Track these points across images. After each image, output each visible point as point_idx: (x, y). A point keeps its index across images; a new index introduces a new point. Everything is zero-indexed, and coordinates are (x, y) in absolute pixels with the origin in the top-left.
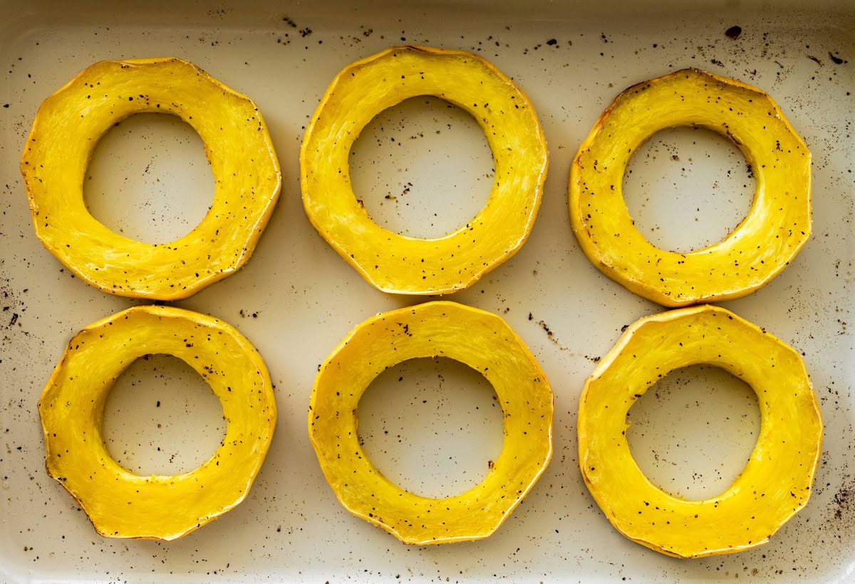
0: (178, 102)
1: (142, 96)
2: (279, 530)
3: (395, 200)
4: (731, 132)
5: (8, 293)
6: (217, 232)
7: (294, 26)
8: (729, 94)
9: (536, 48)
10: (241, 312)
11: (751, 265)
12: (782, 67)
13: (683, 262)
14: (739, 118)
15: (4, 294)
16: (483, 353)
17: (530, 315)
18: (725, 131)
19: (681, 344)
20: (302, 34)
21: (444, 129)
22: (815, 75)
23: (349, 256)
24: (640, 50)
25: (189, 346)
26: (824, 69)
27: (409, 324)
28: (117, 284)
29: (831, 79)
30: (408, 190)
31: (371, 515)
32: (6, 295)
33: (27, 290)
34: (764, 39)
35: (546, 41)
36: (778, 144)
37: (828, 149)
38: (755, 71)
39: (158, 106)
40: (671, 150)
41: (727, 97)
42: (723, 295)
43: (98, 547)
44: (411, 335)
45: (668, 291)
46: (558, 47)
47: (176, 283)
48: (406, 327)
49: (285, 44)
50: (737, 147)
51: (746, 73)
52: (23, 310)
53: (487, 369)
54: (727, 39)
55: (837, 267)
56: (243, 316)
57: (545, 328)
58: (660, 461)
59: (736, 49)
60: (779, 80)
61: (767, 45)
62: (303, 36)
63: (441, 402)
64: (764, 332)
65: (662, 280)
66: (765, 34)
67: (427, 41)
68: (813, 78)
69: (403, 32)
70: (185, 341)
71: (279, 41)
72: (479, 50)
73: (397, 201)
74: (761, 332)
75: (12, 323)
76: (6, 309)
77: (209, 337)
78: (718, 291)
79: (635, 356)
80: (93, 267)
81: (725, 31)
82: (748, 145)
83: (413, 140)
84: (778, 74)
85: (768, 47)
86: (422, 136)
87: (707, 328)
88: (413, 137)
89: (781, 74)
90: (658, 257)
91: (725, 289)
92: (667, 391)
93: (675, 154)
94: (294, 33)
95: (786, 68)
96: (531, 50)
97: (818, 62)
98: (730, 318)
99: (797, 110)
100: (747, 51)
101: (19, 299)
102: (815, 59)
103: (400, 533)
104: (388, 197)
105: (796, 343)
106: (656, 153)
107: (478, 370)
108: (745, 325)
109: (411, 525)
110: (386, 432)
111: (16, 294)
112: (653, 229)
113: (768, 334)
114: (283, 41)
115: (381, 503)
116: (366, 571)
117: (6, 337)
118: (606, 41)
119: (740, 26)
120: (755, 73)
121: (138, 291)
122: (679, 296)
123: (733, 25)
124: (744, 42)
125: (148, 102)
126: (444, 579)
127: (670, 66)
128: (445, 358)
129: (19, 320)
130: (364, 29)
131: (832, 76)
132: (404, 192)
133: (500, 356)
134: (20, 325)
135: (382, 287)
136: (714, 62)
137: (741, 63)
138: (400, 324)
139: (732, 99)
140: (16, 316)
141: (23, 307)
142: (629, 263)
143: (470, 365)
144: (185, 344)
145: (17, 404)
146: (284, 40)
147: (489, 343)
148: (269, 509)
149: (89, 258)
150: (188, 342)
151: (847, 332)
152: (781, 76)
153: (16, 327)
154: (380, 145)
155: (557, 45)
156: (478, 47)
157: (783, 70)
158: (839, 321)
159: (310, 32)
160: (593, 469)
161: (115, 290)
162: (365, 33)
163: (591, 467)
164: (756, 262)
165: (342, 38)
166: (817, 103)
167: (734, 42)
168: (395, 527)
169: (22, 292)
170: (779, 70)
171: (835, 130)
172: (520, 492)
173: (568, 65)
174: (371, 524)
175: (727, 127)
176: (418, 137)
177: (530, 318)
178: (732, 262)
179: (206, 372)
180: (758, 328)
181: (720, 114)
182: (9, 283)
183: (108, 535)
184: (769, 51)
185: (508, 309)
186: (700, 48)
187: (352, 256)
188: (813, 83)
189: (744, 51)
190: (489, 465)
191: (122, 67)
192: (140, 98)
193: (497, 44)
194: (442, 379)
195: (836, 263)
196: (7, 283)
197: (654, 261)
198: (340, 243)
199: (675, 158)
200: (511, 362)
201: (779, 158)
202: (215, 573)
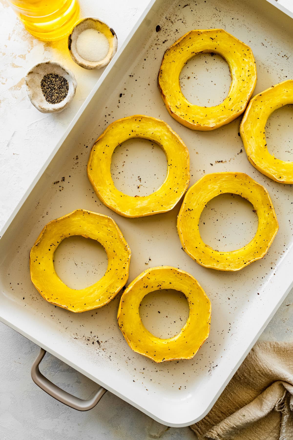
0: (61, 235)
1: (51, 246)
2: (229, 299)
3: (141, 185)
4: (196, 52)
5: (88, 339)
6: (114, 251)
7: (58, 182)
8: (183, 44)
9: (119, 102)
10: (146, 264)
11: (247, 76)
12: (181, 19)
13: (230, 99)
14: (193, 46)
15: (88, 341)
16: (215, 188)
17: (211, 164)
18: (194, 54)
19: (258, 118)
20: (63, 181)
21: (127, 153)
22: (191, 9)
23: (152, 212)
24: (143, 66)
25: (147, 287)
26: (191, 5)
27: (188, 208)
28: (109, 297)
29: (196, 5)
30: (140, 179)
31: (245, 263)
32: (89, 340)
33: (91, 332)
34: (167, 19)
35: (119, 97)
36: (212, 38)
37: (220, 22)
38: (176, 30)
39: (58, 242)
40: (185, 77)
41: (184, 45)
42: (251, 92)
43: (195, 364)
44: (192, 210)
45: (237, 111)
46: (124, 94)
47: (122, 277)
48: (189, 209)
49: (63, 189)
50: (203, 53)
51: (175, 34)
52: (98, 338)
53: (221, 191)
54: (159, 32)
55: (263, 45)
56: (147, 264)
57: (219, 162)
58: (291, 151)
59: (164, 31)
60: (185, 23)
61: (170, 20)
62: (64, 181)
63: (221, 214)
64: (273, 87)
65: (232, 110)
66: (166, 18)
67: (93, 139)
68: (192, 11)
69: (85, 145)
70: (144, 287)
71: (60, 191)
72: (107, 123)
73: (142, 185)
74: (273, 88)
75: (100, 344)
76: (93, 343)
77: (148, 278)
78: (249, 93)
79: (251, 137)
80: (98, 300)
81: (156, 31)
82: (205, 49)
83: (124, 166)
84: (182, 22)
85: (171, 20)
86: (125, 162)
87: (259, 106)
88: (123, 166)
89: (183, 21)
90: (223, 106)
91: (250, 90)
92: (268, 133)
93: (188, 77)
94: (60, 184)
95: (182, 18)
96: (119, 105)
97: (187, 5)
98: (261, 95)
99: (199, 24)
100: (168, 28)
101: (93, 337)
102: (185, 6)
103: (258, 257)
104: (138, 188)
105: (281, 77)
106: (183, 84)
107: (219, 194)
108: (267, 92)
109: (257, 252)
110: (219, 240)
111: (90, 336)
112: (209, 102)
113: (275, 86)
114: (61, 190)
115: (243, 257)
116: (262, 278)
117: (103, 349)
118: (133, 76)
119: (157, 25)
120: (177, 30)
121: (116, 291)
122: (241, 108)
123: (156, 27)
124: (164, 27)
125: (54, 245)
126: (283, 253)
127: (156, 59)
128: (208, 203)
129: (100, 341)
130: (75, 158)
131: (195, 3)
132: (140, 181)
133: (219, 183)
134: (102, 342)
135: (170, 209)
136: (164, 42)
137: (170, 33)
138: (186, 211)
139: (186, 44)
140: (98, 341)
141: (96, 337)
142: (219, 118)
143: (216, 196)
144: (145, 288)
145: (128, 360)
146: (61, 188)
147: (212, 184)
148: (219, 298)
149: (94, 300)
150: (145, 287)
151: (288, 56)
152: (184, 22)
153: (101, 344)
154: (119, 179)
155: (123, 94)
156: (106, 122)
157: (182, 20)
158: (283, 57)
159: (64, 178)
160: (280, 177)
161: (111, 299)
162: (77, 159)
163: (279, 178)
164: (247, 74)
165: (73, 168)
166: (202, 15)
167: (162, 31)
168: (254, 258)
169: (91, 334)
170: (181, 21)
171: (215, 15)
172: (270, 207)
173: (132, 95)
174: (248, 265)
175: (194, 52)
176: (124, 163)
177: (212, 165)
178: (242, 81)
179: (159, 287)
180: (271, 88)
181: (188, 52)
182: (85, 336)
183: (192, 357)
184: (172, 20)
185: (204, 171)
186: (156, 44)
187: (153, 211)
188: (193, 12)
189: (167, 29)
190: (254, 212)
191: (37, 245)
192: (51, 247)
193: (109, 115)
194: (213, 209)
195: (262, 45)
196: (84, 337)
197: (223, 109)
198: (146, 213)
199: (188, 78)
200: (224, 181)
201: (216, 41)
202: (230, 330)
